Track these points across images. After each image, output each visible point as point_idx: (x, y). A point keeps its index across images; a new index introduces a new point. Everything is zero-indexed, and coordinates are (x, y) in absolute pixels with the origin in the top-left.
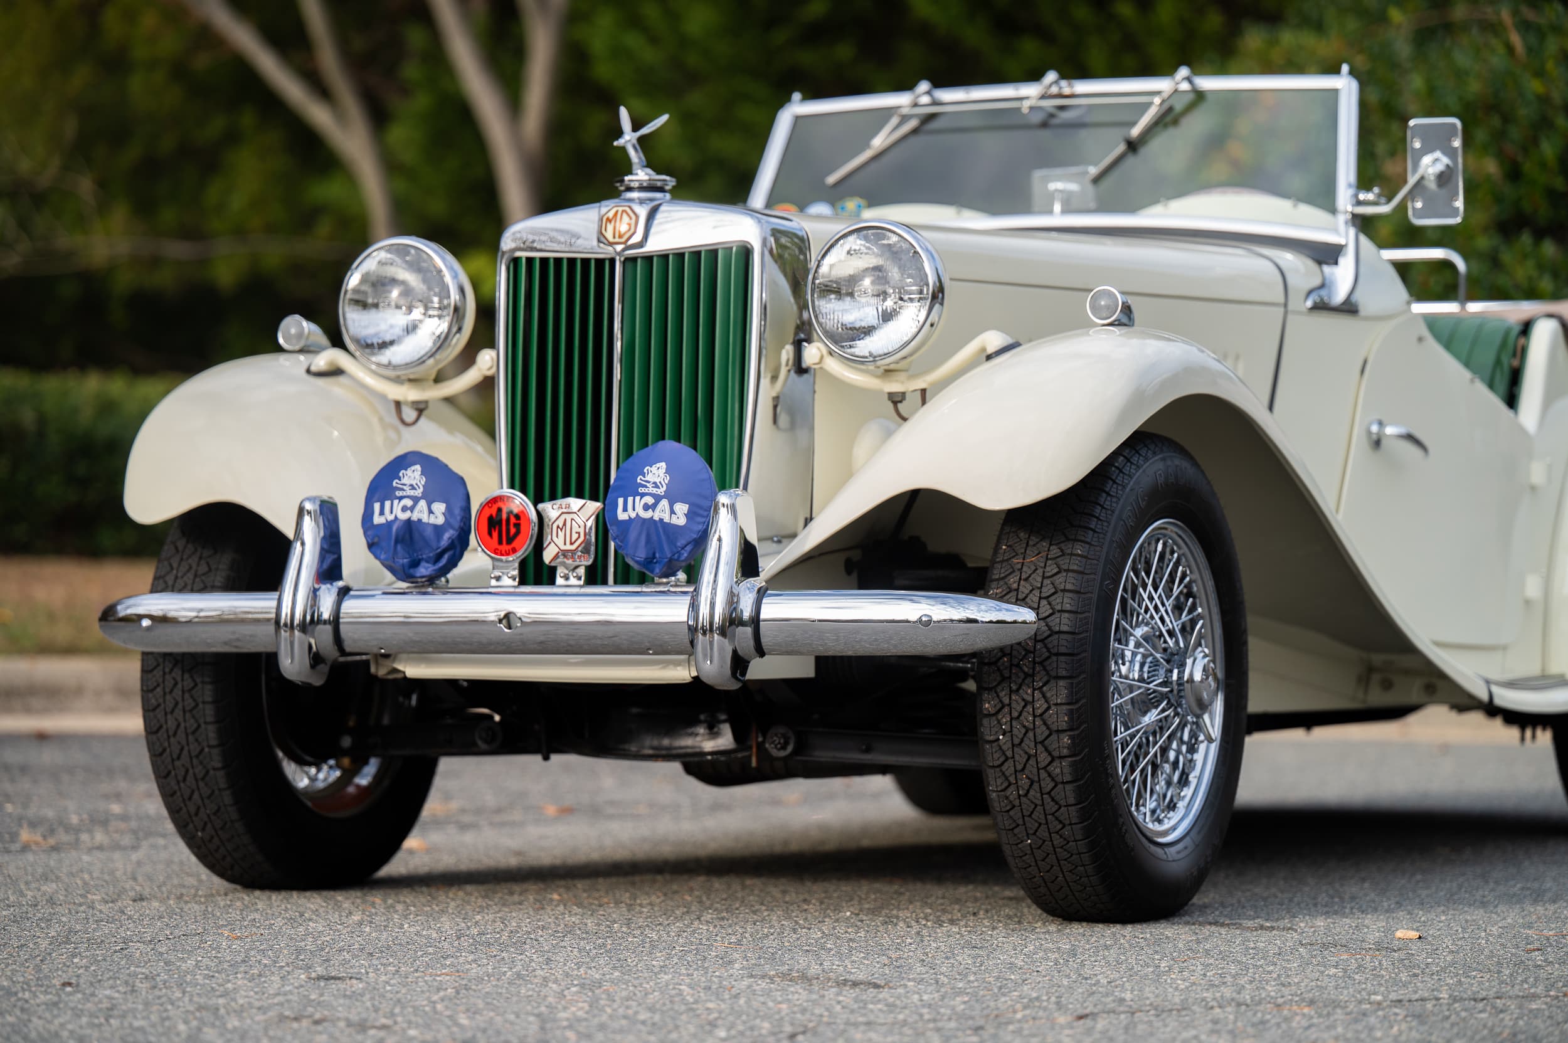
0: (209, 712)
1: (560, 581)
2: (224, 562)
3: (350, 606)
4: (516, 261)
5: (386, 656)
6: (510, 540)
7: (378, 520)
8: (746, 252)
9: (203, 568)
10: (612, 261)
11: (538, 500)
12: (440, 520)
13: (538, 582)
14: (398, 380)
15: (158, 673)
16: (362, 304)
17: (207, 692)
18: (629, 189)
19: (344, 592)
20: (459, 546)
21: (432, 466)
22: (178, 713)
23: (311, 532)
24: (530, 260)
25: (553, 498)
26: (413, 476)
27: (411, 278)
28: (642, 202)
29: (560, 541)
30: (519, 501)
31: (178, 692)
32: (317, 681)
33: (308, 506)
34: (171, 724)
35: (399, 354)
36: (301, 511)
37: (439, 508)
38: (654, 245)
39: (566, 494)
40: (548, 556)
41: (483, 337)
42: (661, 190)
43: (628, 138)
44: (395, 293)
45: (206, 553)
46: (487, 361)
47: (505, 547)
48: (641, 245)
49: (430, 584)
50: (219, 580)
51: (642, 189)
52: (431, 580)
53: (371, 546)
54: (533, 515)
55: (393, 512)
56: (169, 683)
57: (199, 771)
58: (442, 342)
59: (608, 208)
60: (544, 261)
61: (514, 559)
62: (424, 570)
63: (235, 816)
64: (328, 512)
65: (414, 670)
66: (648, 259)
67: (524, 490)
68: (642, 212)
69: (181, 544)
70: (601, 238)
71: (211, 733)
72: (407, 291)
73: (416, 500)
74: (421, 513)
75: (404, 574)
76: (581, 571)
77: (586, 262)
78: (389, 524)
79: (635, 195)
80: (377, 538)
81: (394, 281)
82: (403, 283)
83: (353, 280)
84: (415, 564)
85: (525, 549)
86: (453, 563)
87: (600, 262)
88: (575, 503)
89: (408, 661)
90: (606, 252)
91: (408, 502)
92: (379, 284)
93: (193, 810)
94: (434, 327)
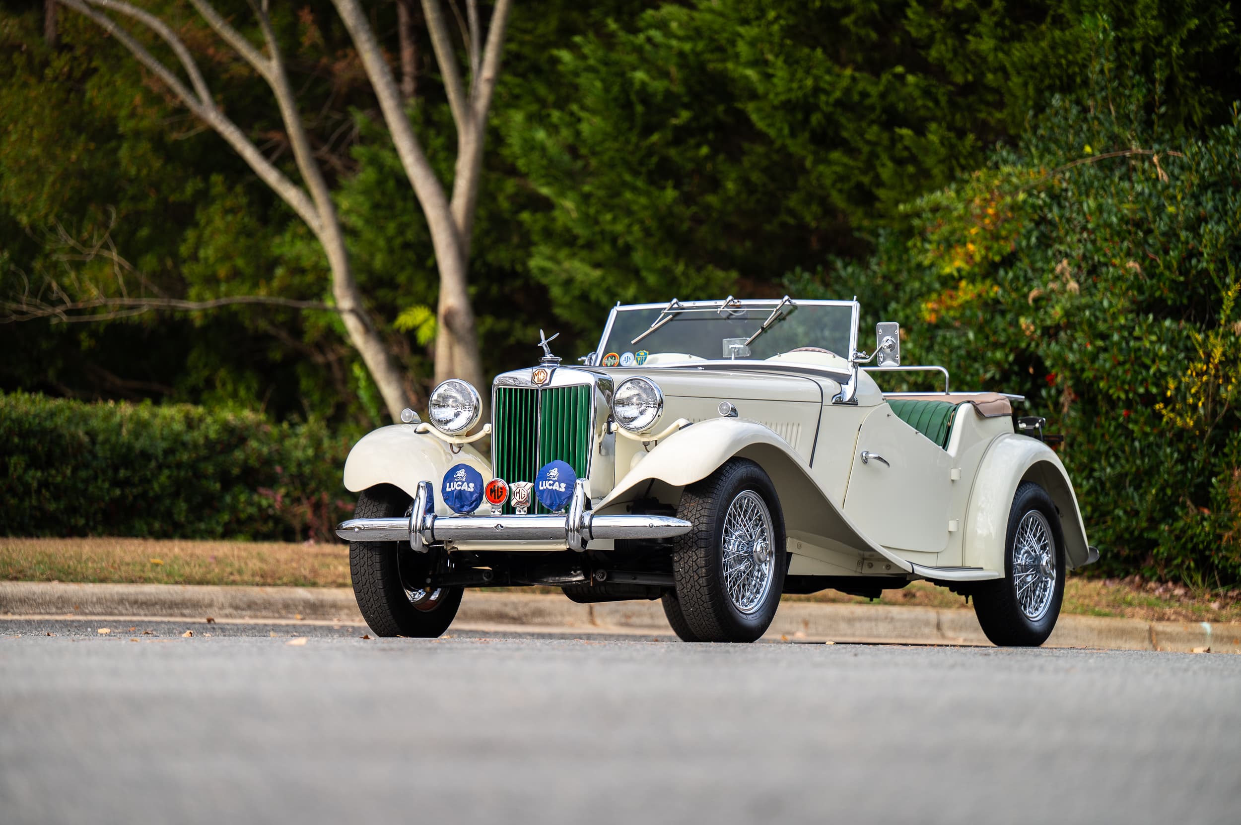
0: (378, 566)
1: (517, 513)
2: (384, 507)
3: (438, 523)
4: (499, 389)
5: (450, 542)
6: (499, 498)
7: (448, 490)
8: (589, 387)
9: (375, 510)
10: (537, 390)
11: (508, 482)
12: (472, 490)
13: (508, 513)
14: (452, 436)
15: (357, 551)
16: (438, 405)
17: (377, 558)
18: (544, 362)
19: (435, 517)
20: (479, 501)
21: (469, 469)
22: (366, 566)
23: (423, 494)
24: (505, 389)
25: (514, 481)
26: (461, 473)
27: (458, 396)
28: (549, 367)
29: (517, 498)
30: (501, 483)
31: (365, 558)
32: (425, 552)
33: (422, 484)
34: (363, 571)
35: (452, 426)
36: (419, 487)
37: (472, 485)
38: (554, 384)
39: (519, 480)
40: (513, 503)
41: (486, 419)
42: (556, 362)
43: (544, 343)
44: (450, 401)
45: (376, 504)
46: (487, 428)
47: (497, 500)
48: (548, 384)
49: (469, 514)
50: (382, 514)
51: (549, 362)
52: (468, 512)
53: (445, 500)
54: (507, 488)
55: (455, 487)
56: (362, 555)
57: (373, 589)
58: (470, 420)
59: (535, 369)
60: (510, 390)
61: (500, 505)
62: (466, 509)
63: (387, 608)
64: (429, 487)
65: (461, 548)
66: (551, 390)
67: (502, 478)
68: (549, 371)
69: (365, 500)
70: (533, 382)
71: (378, 574)
72: (456, 400)
73: (463, 482)
74: (464, 487)
75: (458, 510)
76: (526, 509)
77: (527, 390)
78: (452, 491)
79: (546, 365)
80: (448, 497)
81: (451, 397)
82: (454, 397)
83: (435, 397)
84: (462, 506)
85: (504, 502)
86: (477, 506)
87: (532, 391)
88: (523, 483)
89: (459, 544)
90: (535, 387)
91: (460, 483)
92: (445, 398)
93: (370, 605)
94: (466, 415)
